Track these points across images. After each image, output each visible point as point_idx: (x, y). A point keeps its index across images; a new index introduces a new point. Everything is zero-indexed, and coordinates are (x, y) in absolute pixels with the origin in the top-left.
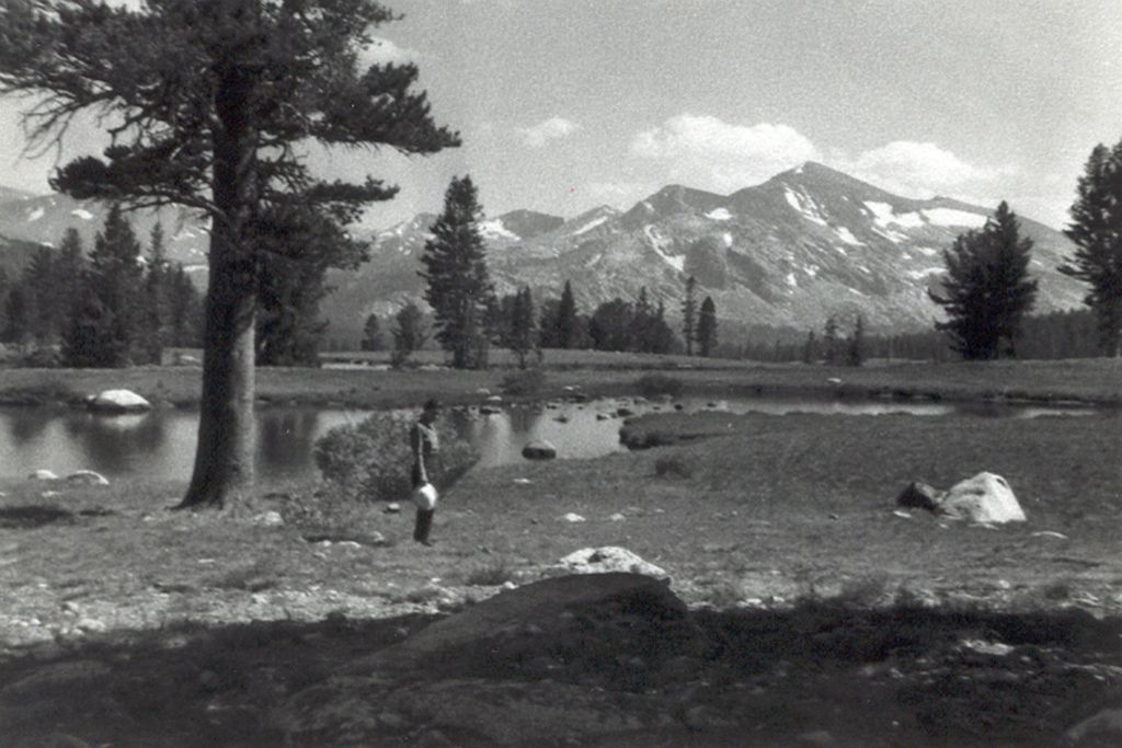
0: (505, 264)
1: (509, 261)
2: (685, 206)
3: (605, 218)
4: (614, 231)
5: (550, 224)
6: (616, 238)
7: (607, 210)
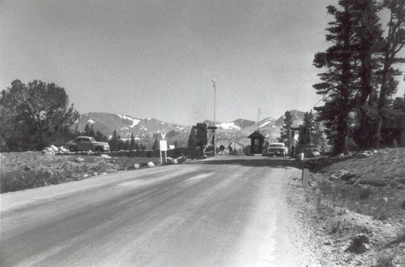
0: (235, 138)
1: (237, 137)
2: (297, 117)
3: (270, 122)
4: (274, 126)
5: (251, 123)
6: (274, 129)
7: (270, 119)
